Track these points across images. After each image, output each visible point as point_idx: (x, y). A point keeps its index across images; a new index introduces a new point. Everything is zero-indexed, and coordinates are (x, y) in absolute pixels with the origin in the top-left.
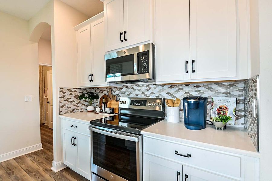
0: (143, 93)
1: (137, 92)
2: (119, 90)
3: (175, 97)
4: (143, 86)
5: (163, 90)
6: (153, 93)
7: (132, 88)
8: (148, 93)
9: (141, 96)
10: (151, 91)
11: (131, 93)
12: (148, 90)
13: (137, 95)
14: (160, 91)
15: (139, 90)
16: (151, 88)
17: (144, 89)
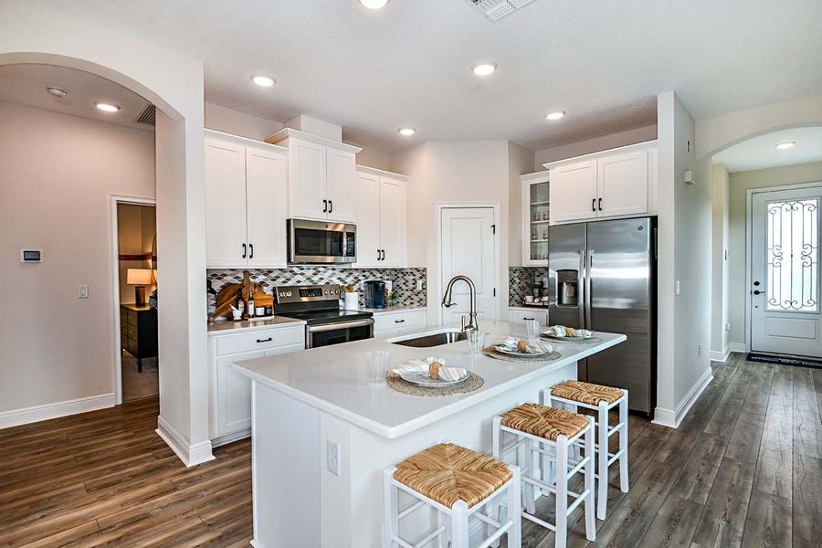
0: (308, 279)
1: (299, 277)
2: (265, 275)
3: (346, 283)
4: (309, 269)
5: (334, 274)
6: (322, 279)
7: (291, 271)
8: (315, 279)
9: (305, 283)
10: (319, 276)
11: (289, 280)
12: (315, 274)
13: (299, 282)
14: (331, 276)
15: (301, 274)
16: (319, 272)
17: (309, 273)
